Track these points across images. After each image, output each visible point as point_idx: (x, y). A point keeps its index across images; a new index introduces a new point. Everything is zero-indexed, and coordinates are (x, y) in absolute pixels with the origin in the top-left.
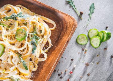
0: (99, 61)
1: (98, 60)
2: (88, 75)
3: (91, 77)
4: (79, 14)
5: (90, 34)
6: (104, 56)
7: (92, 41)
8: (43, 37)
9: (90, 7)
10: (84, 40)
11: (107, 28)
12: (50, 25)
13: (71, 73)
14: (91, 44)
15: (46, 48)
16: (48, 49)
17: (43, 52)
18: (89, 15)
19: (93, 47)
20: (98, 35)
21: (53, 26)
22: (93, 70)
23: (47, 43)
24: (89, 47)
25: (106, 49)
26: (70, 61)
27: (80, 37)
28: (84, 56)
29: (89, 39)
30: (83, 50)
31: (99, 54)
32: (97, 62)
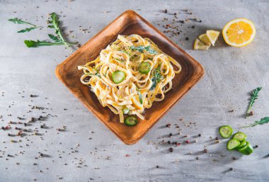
0: (218, 161)
1: (218, 159)
2: (197, 159)
3: (197, 162)
4: (249, 112)
5: (237, 135)
6: (227, 162)
7: (232, 141)
8: (165, 76)
9: (265, 118)
10: (227, 134)
11: (256, 147)
12: (176, 68)
13: (187, 142)
14: (227, 143)
15: (166, 89)
16: (167, 91)
17: (162, 92)
18: (257, 122)
19: (227, 145)
20: (241, 142)
21: (178, 69)
22: (205, 160)
23: (168, 85)
24: (224, 143)
25: (234, 159)
26: (197, 135)
27: (226, 128)
28: (212, 144)
29: (232, 137)
30: (217, 139)
31: (224, 156)
32: (216, 159)
